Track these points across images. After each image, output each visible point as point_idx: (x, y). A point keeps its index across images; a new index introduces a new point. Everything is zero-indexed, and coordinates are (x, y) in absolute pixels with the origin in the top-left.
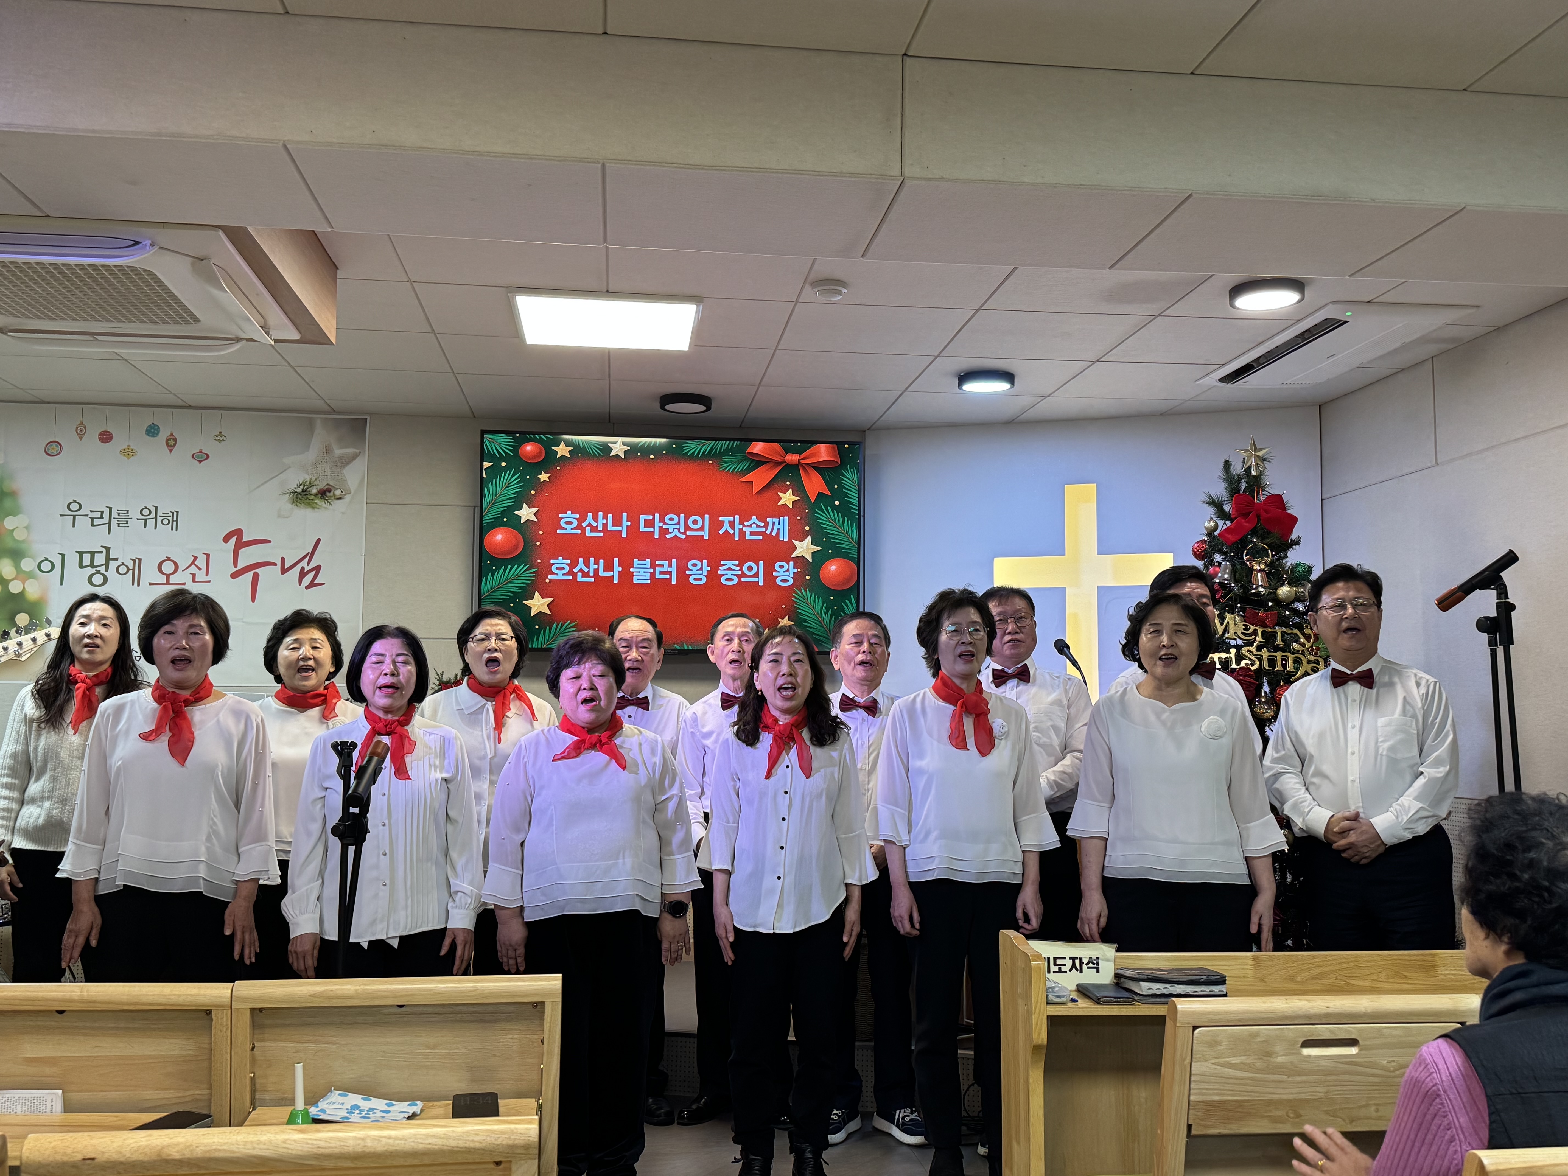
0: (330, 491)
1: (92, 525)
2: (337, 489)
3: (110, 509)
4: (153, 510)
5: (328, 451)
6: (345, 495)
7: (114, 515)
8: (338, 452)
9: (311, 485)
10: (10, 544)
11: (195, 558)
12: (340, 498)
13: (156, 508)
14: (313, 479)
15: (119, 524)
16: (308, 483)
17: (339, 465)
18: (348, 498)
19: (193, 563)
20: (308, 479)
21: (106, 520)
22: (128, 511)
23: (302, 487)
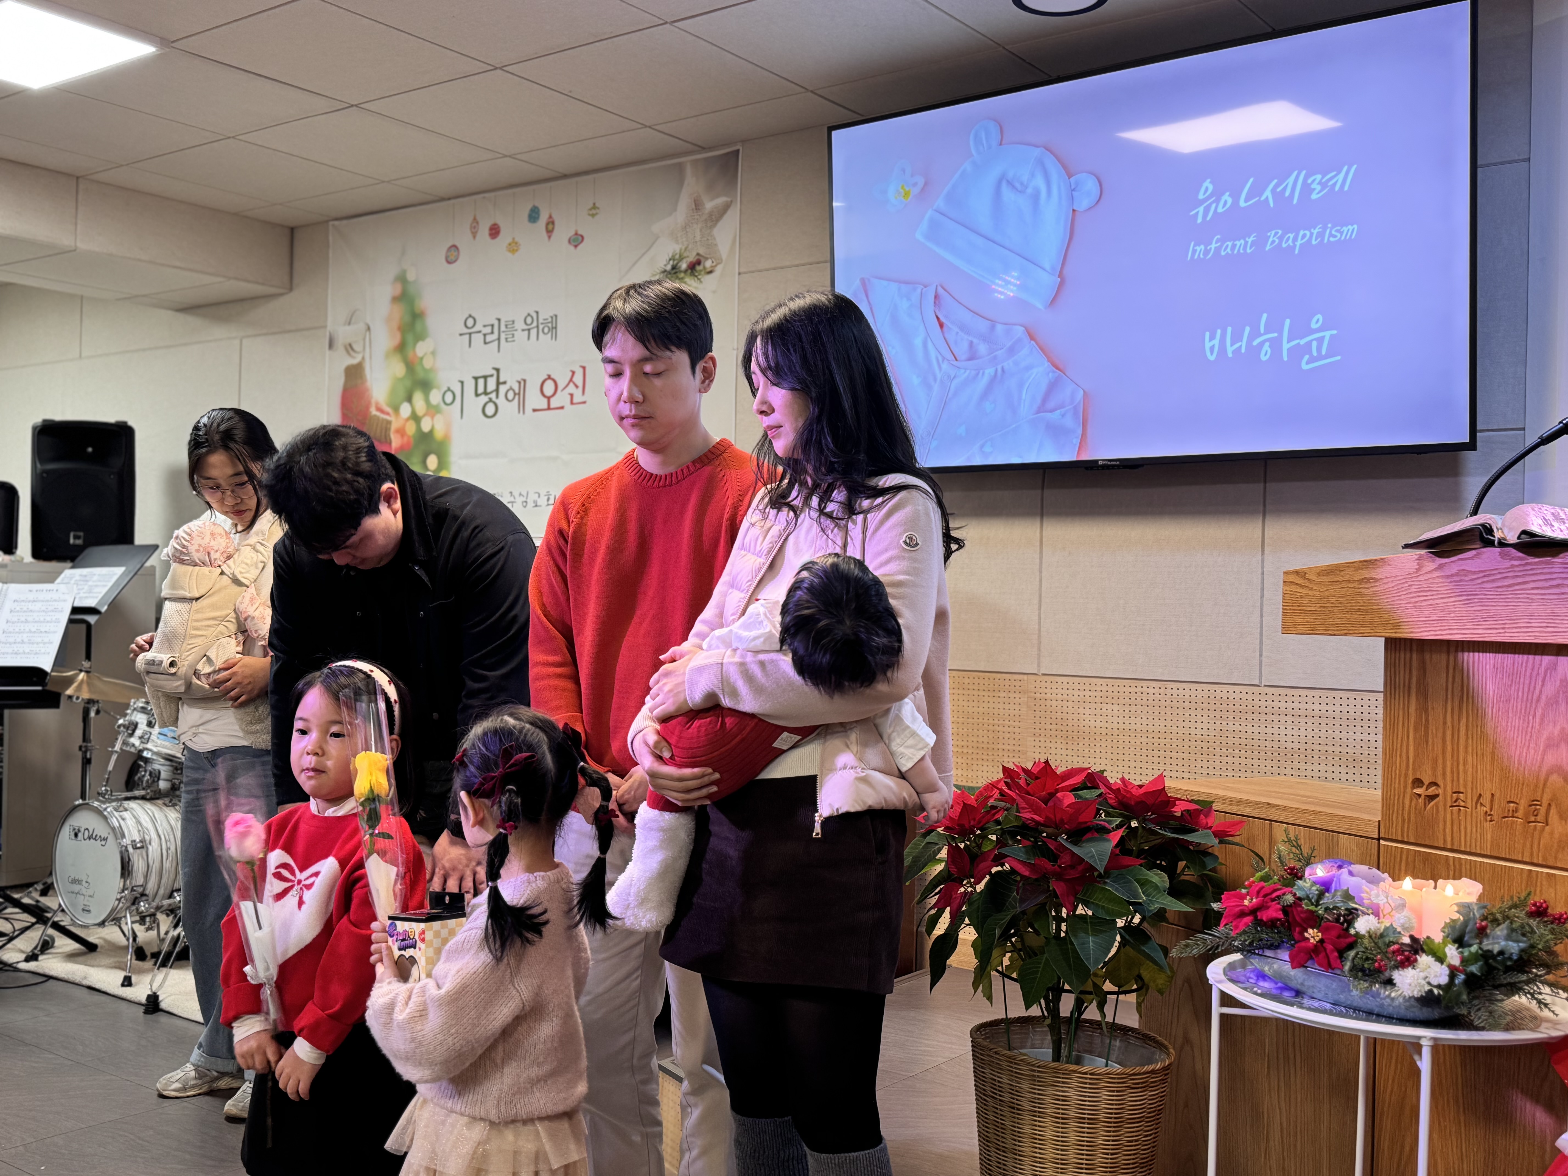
0: (699, 263)
1: (485, 343)
2: (707, 259)
3: (499, 320)
4: (534, 315)
5: (697, 205)
6: (716, 266)
7: (503, 328)
8: (709, 205)
9: (681, 259)
10: (421, 374)
11: (573, 373)
12: (711, 272)
13: (537, 313)
14: (683, 248)
15: (506, 339)
16: (677, 257)
17: (709, 224)
18: (719, 270)
19: (571, 380)
20: (678, 251)
21: (495, 336)
22: (513, 322)
23: (671, 262)
